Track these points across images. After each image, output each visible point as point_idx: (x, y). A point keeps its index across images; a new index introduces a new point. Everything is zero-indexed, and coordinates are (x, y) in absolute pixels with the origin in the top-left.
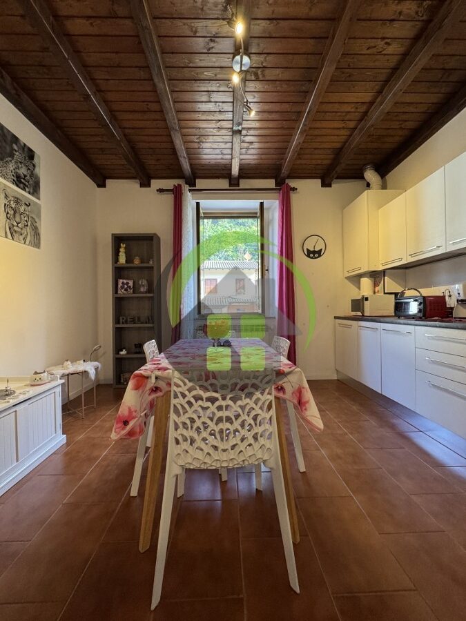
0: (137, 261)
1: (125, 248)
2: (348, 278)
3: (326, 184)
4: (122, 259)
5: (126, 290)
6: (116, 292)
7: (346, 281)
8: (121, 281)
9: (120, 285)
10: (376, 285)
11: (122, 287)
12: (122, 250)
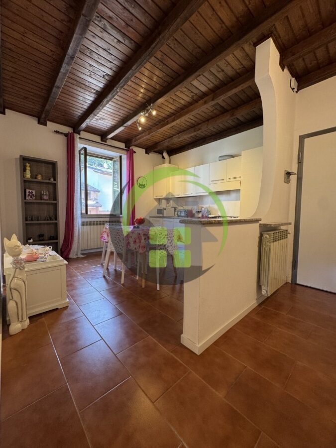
0: (40, 178)
1: (30, 166)
2: (155, 199)
3: (147, 153)
4: (28, 175)
5: (31, 197)
6: (25, 199)
7: (155, 201)
8: (28, 191)
9: (27, 193)
10: (167, 203)
11: (29, 195)
12: (28, 168)
